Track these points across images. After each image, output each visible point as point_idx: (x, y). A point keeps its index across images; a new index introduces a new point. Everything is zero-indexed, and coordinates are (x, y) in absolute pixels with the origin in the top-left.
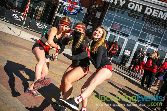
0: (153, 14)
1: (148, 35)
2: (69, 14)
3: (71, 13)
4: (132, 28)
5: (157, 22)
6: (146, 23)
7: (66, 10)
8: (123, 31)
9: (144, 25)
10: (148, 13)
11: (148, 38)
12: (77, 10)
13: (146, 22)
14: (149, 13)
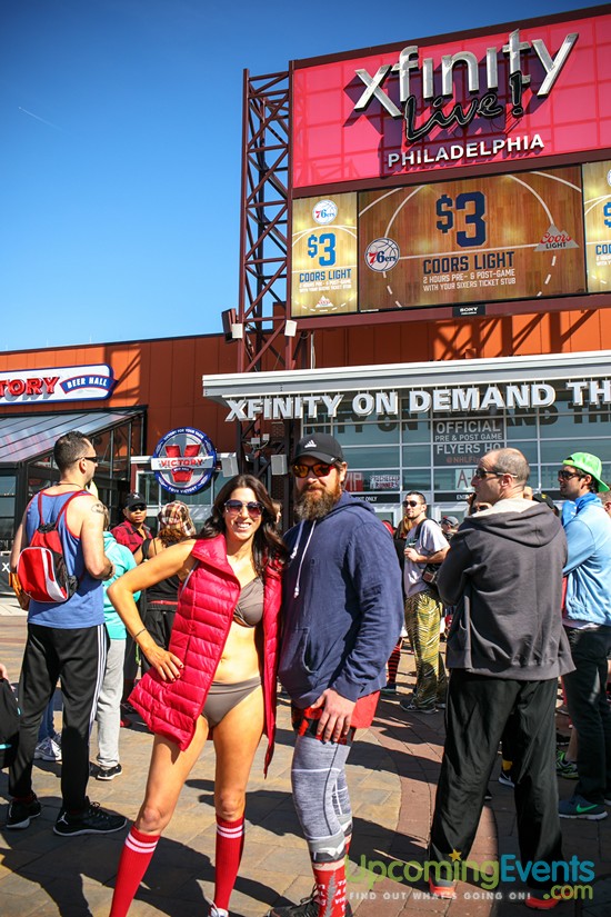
0: (437, 407)
1: (458, 473)
2: (184, 494)
3: (190, 490)
4: (401, 468)
5: (468, 421)
6: (437, 437)
7: (169, 486)
8: (376, 490)
9: (432, 444)
10: (421, 408)
11: (462, 482)
12: (206, 471)
13: (435, 433)
14: (425, 407)
